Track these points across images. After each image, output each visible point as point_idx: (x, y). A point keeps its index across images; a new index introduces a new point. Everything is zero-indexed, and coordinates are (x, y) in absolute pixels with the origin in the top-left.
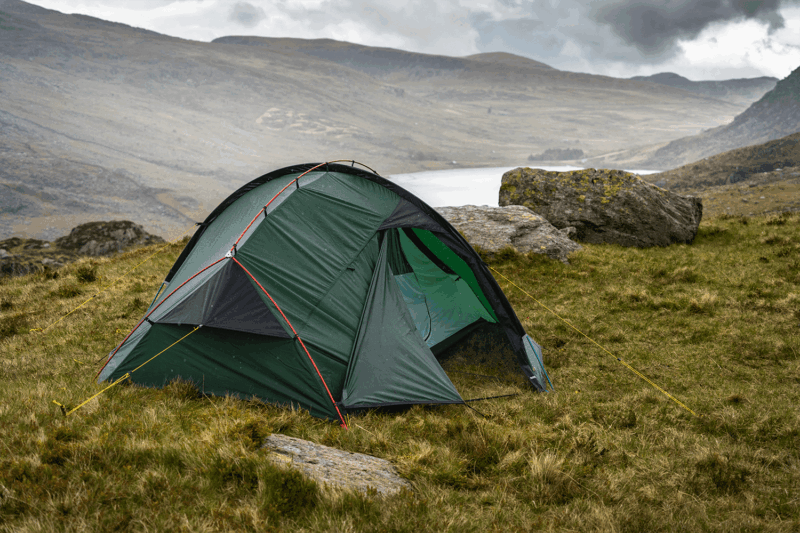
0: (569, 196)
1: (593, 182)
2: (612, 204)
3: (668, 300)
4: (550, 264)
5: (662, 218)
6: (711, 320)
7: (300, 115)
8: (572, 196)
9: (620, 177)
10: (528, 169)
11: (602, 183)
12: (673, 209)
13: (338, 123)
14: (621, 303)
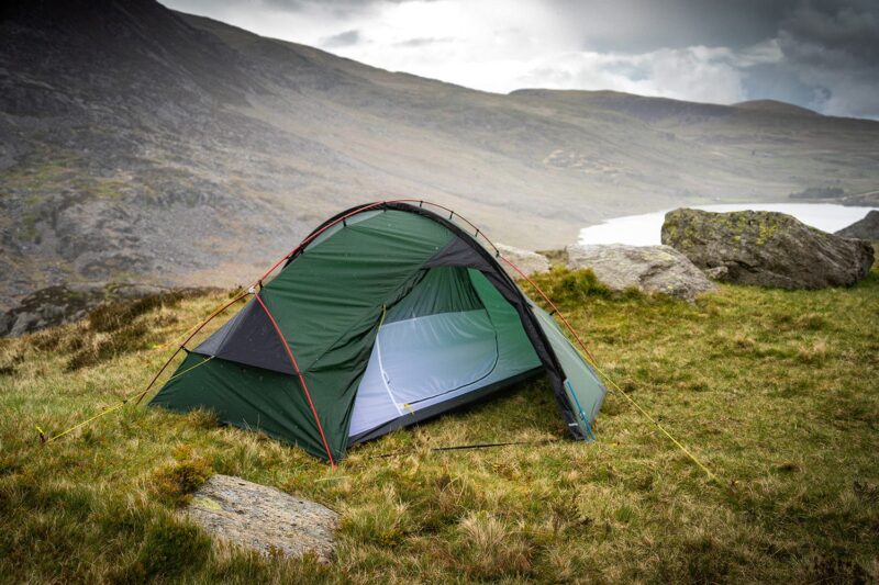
0: (726, 236)
1: (749, 224)
2: (767, 246)
3: (777, 348)
4: (674, 304)
5: (819, 261)
6: (816, 372)
7: (581, 156)
8: (728, 236)
9: (777, 219)
10: (688, 209)
11: (758, 224)
12: (833, 252)
13: (614, 163)
14: (726, 348)
